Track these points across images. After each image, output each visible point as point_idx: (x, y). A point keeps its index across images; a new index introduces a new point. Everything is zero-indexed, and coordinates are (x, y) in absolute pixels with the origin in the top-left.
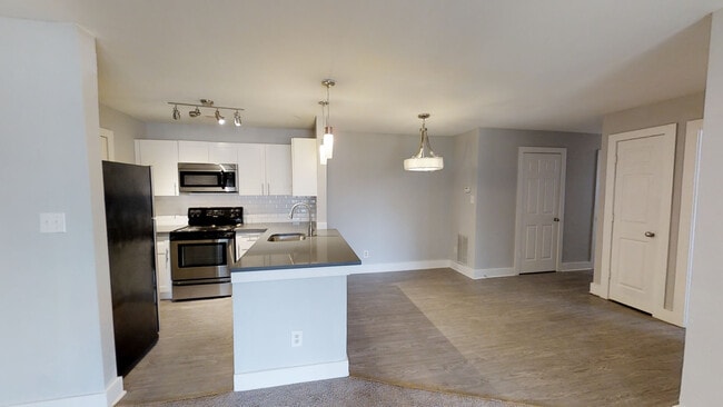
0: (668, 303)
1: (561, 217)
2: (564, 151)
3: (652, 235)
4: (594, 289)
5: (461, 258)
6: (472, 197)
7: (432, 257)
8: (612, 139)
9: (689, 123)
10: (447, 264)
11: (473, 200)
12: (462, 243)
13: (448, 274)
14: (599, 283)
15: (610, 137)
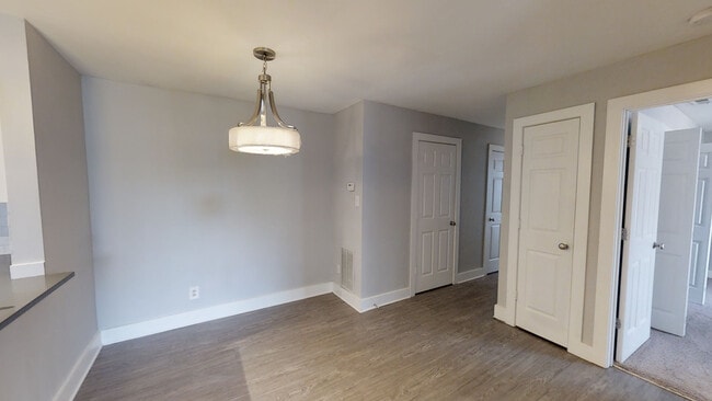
0: (586, 335)
1: (457, 220)
2: (458, 142)
3: (567, 247)
4: (500, 312)
5: (345, 279)
6: (357, 197)
7: (308, 281)
8: (518, 124)
9: (610, 102)
10: (329, 288)
11: (358, 201)
12: (346, 260)
13: (329, 303)
14: (504, 305)
15: (515, 120)
